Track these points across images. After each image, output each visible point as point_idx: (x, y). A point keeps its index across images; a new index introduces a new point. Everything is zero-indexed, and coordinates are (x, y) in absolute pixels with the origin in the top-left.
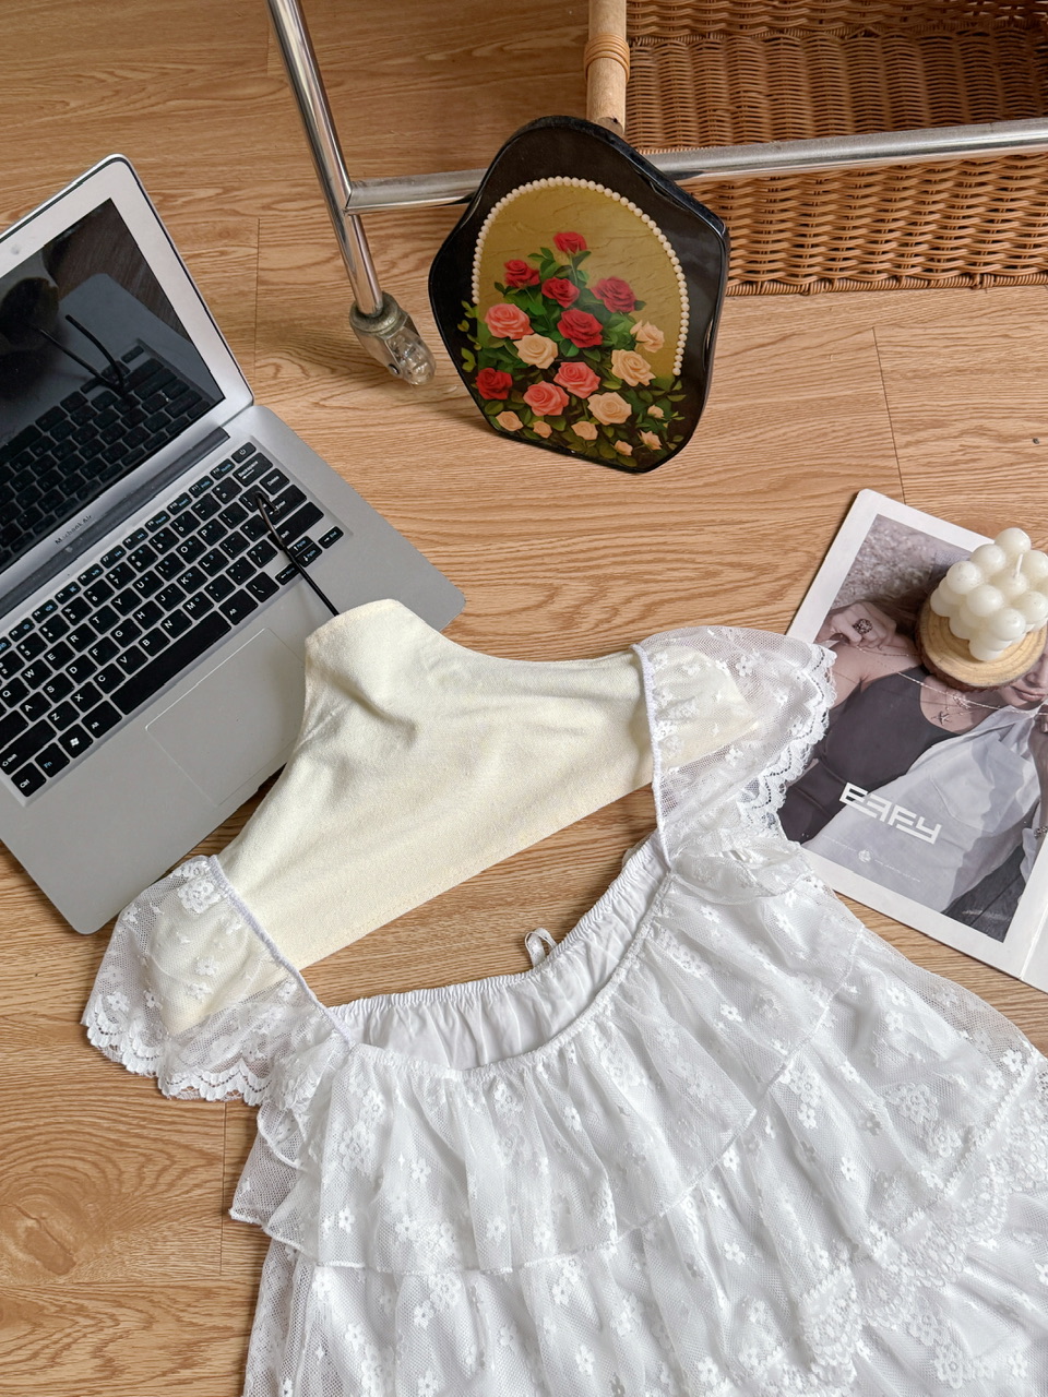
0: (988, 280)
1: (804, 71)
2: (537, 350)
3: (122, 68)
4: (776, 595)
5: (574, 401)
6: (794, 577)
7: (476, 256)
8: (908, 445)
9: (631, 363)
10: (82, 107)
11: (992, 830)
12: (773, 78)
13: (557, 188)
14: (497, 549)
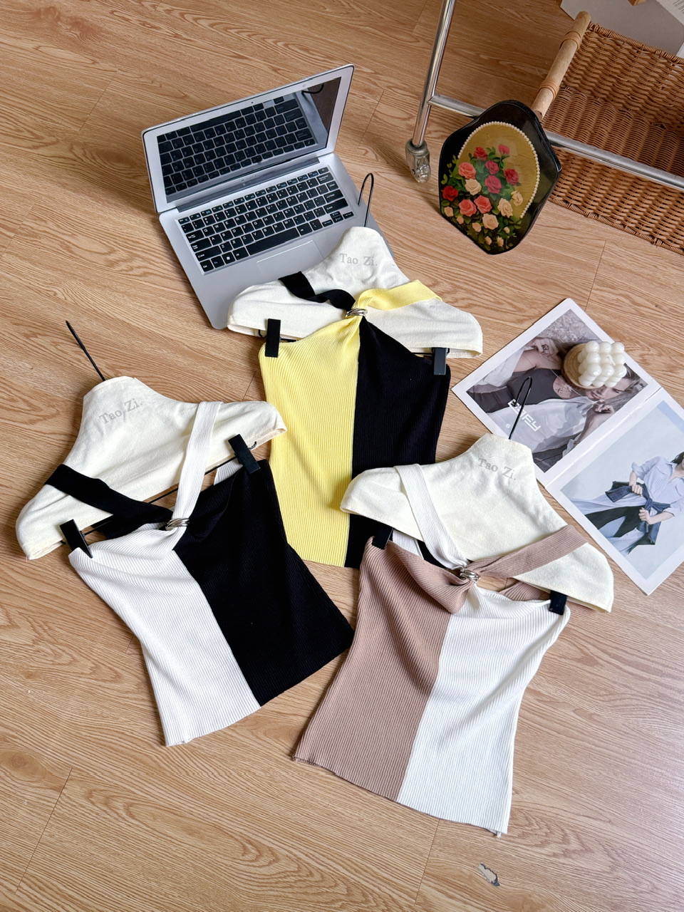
0: (659, 243)
1: (629, 130)
2: (473, 186)
3: (354, 4)
4: (521, 321)
5: (478, 213)
6: (530, 318)
7: (467, 140)
8: (597, 289)
9: (506, 206)
10: (331, 13)
11: (559, 435)
12: (615, 128)
13: (508, 128)
14: (421, 258)
